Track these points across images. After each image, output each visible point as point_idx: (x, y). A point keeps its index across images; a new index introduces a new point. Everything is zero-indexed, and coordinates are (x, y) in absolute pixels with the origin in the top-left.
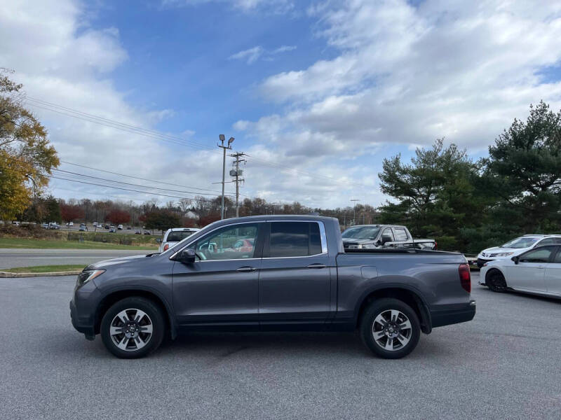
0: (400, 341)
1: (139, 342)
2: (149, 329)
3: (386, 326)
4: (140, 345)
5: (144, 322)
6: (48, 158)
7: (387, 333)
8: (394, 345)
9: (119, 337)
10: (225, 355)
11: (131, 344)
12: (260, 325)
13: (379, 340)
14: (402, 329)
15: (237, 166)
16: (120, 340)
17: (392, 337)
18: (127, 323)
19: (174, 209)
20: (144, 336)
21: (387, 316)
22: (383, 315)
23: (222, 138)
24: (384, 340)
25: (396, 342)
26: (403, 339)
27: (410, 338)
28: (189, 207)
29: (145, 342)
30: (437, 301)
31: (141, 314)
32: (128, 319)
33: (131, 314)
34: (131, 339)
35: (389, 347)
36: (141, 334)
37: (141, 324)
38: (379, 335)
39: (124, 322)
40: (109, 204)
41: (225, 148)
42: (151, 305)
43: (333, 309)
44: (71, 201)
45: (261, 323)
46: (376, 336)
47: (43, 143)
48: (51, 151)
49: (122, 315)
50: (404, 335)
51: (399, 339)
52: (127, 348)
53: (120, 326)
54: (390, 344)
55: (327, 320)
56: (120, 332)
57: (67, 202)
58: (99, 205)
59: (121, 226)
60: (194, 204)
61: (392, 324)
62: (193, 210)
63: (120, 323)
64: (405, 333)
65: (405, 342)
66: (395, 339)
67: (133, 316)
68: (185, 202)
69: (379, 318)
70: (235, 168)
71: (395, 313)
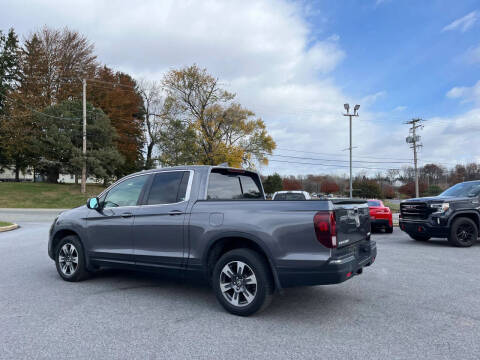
0: (246, 297)
1: (72, 269)
2: (77, 260)
3: (234, 279)
4: (72, 272)
8: (239, 300)
11: (68, 270)
13: (226, 292)
14: (248, 283)
15: (414, 132)
16: (63, 266)
17: (239, 291)
19: (381, 179)
20: (74, 266)
21: (234, 267)
22: (230, 266)
24: (230, 293)
25: (242, 299)
27: (255, 295)
28: (397, 176)
30: (284, 255)
31: (72, 248)
33: (69, 247)
34: (69, 266)
35: (235, 302)
38: (226, 287)
39: (65, 253)
41: (351, 116)
42: (78, 242)
43: (186, 256)
44: (300, 176)
46: (223, 287)
47: (263, 134)
48: (269, 139)
49: (65, 248)
51: (244, 294)
52: (66, 273)
53: (63, 256)
54: (236, 298)
56: (63, 261)
57: (296, 178)
60: (402, 174)
61: (240, 277)
62: (401, 179)
64: (251, 288)
65: (250, 298)
66: (241, 294)
68: (393, 172)
69: (226, 269)
70: (412, 135)
71: (241, 265)
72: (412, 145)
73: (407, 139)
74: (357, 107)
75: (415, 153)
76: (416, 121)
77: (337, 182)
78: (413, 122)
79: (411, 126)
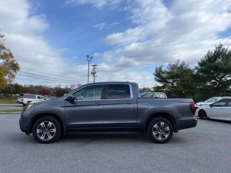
0: (165, 136)
1: (50, 136)
2: (54, 130)
3: (159, 129)
4: (50, 137)
5: (52, 127)
6: (15, 67)
7: (159, 132)
8: (162, 137)
9: (41, 134)
10: (88, 142)
11: (46, 137)
12: (103, 129)
13: (156, 135)
14: (166, 130)
15: (94, 70)
16: (41, 135)
17: (161, 134)
18: (45, 128)
19: (68, 89)
20: (52, 134)
21: (159, 125)
22: (157, 124)
23: (88, 57)
24: (158, 135)
25: (163, 136)
26: (166, 135)
27: (169, 134)
28: (74, 88)
29: (52, 136)
30: (181, 118)
31: (50, 124)
32: (45, 126)
33: (46, 124)
34: (46, 135)
35: (160, 138)
36: (50, 133)
37: (50, 128)
38: (155, 133)
39: (43, 127)
40: (41, 87)
41: (89, 61)
42: (55, 120)
43: (136, 122)
44: (25, 85)
45: (104, 128)
46: (154, 133)
49: (42, 124)
50: (167, 133)
52: (44, 139)
53: (41, 129)
54: (160, 137)
55: (133, 126)
56: (41, 132)
57: (23, 86)
58: (37, 87)
59: (46, 96)
61: (161, 128)
63: (41, 128)
64: (167, 132)
65: (167, 136)
66: (162, 135)
67: (47, 125)
68: (72, 86)
70: (93, 71)
71: (162, 123)
72: (93, 75)
73: (91, 73)
74: (92, 58)
75: (94, 79)
76: (95, 66)
77: (47, 89)
78: (94, 66)
79: (93, 67)
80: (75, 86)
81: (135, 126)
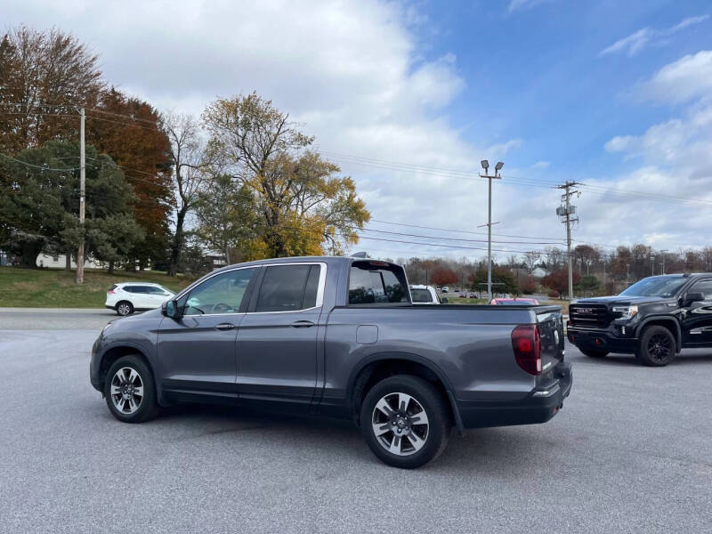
0: (412, 442)
1: (133, 405)
2: (141, 391)
3: (393, 417)
4: (134, 408)
7: (395, 429)
8: (402, 446)
9: (119, 398)
11: (127, 406)
13: (382, 436)
14: (415, 423)
15: (567, 200)
16: (118, 401)
17: (401, 435)
18: (124, 383)
19: (516, 266)
20: (137, 400)
21: (394, 402)
22: (387, 400)
23: (485, 165)
24: (389, 436)
25: (406, 444)
26: (415, 440)
27: (426, 439)
28: (538, 262)
29: (137, 405)
30: (467, 386)
31: (134, 373)
32: (125, 379)
33: (127, 373)
34: (127, 400)
35: (395, 449)
36: (134, 397)
38: (381, 428)
39: (122, 381)
40: (437, 263)
41: (490, 178)
43: (320, 385)
45: (241, 396)
46: (378, 429)
48: (359, 205)
50: (419, 435)
51: (409, 438)
52: (122, 409)
53: (119, 386)
54: (396, 444)
55: (313, 399)
56: (119, 392)
59: (447, 289)
60: (545, 259)
61: (401, 414)
62: (543, 266)
63: (119, 383)
64: (419, 430)
65: (418, 444)
66: (404, 438)
67: (128, 376)
68: (531, 255)
69: (382, 404)
70: (564, 204)
71: (404, 398)
72: (565, 217)
73: (558, 210)
74: (499, 166)
75: (568, 230)
76: (571, 185)
78: (566, 187)
79: (564, 191)
80: (537, 255)
81: (321, 400)
